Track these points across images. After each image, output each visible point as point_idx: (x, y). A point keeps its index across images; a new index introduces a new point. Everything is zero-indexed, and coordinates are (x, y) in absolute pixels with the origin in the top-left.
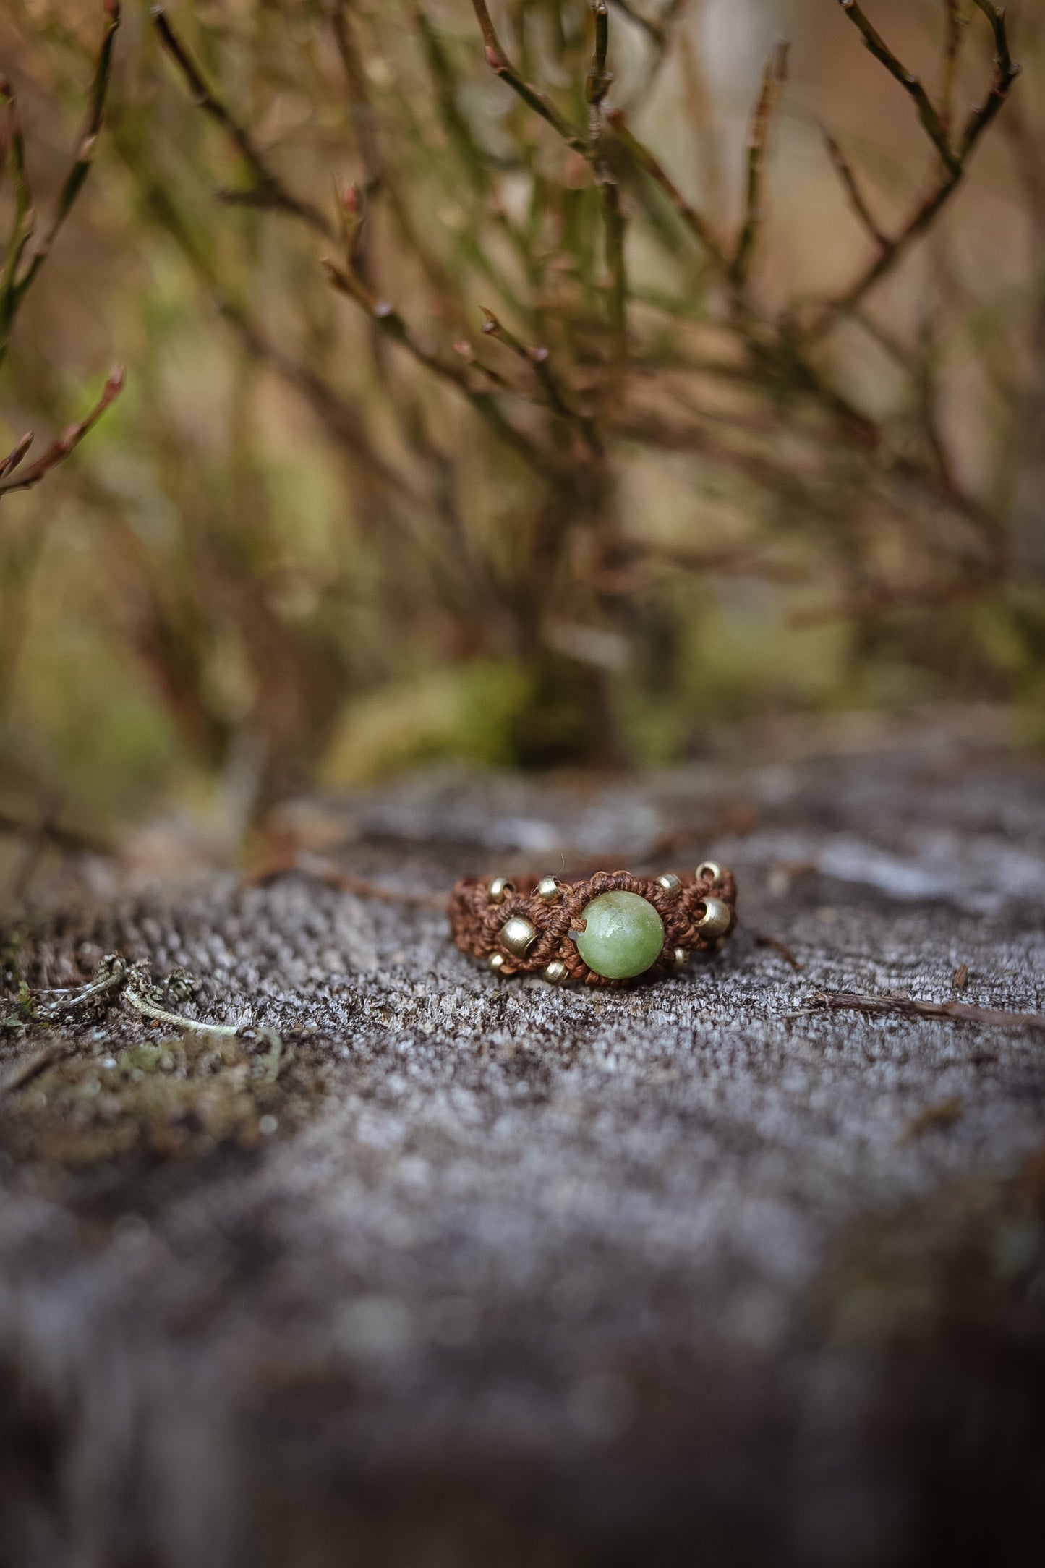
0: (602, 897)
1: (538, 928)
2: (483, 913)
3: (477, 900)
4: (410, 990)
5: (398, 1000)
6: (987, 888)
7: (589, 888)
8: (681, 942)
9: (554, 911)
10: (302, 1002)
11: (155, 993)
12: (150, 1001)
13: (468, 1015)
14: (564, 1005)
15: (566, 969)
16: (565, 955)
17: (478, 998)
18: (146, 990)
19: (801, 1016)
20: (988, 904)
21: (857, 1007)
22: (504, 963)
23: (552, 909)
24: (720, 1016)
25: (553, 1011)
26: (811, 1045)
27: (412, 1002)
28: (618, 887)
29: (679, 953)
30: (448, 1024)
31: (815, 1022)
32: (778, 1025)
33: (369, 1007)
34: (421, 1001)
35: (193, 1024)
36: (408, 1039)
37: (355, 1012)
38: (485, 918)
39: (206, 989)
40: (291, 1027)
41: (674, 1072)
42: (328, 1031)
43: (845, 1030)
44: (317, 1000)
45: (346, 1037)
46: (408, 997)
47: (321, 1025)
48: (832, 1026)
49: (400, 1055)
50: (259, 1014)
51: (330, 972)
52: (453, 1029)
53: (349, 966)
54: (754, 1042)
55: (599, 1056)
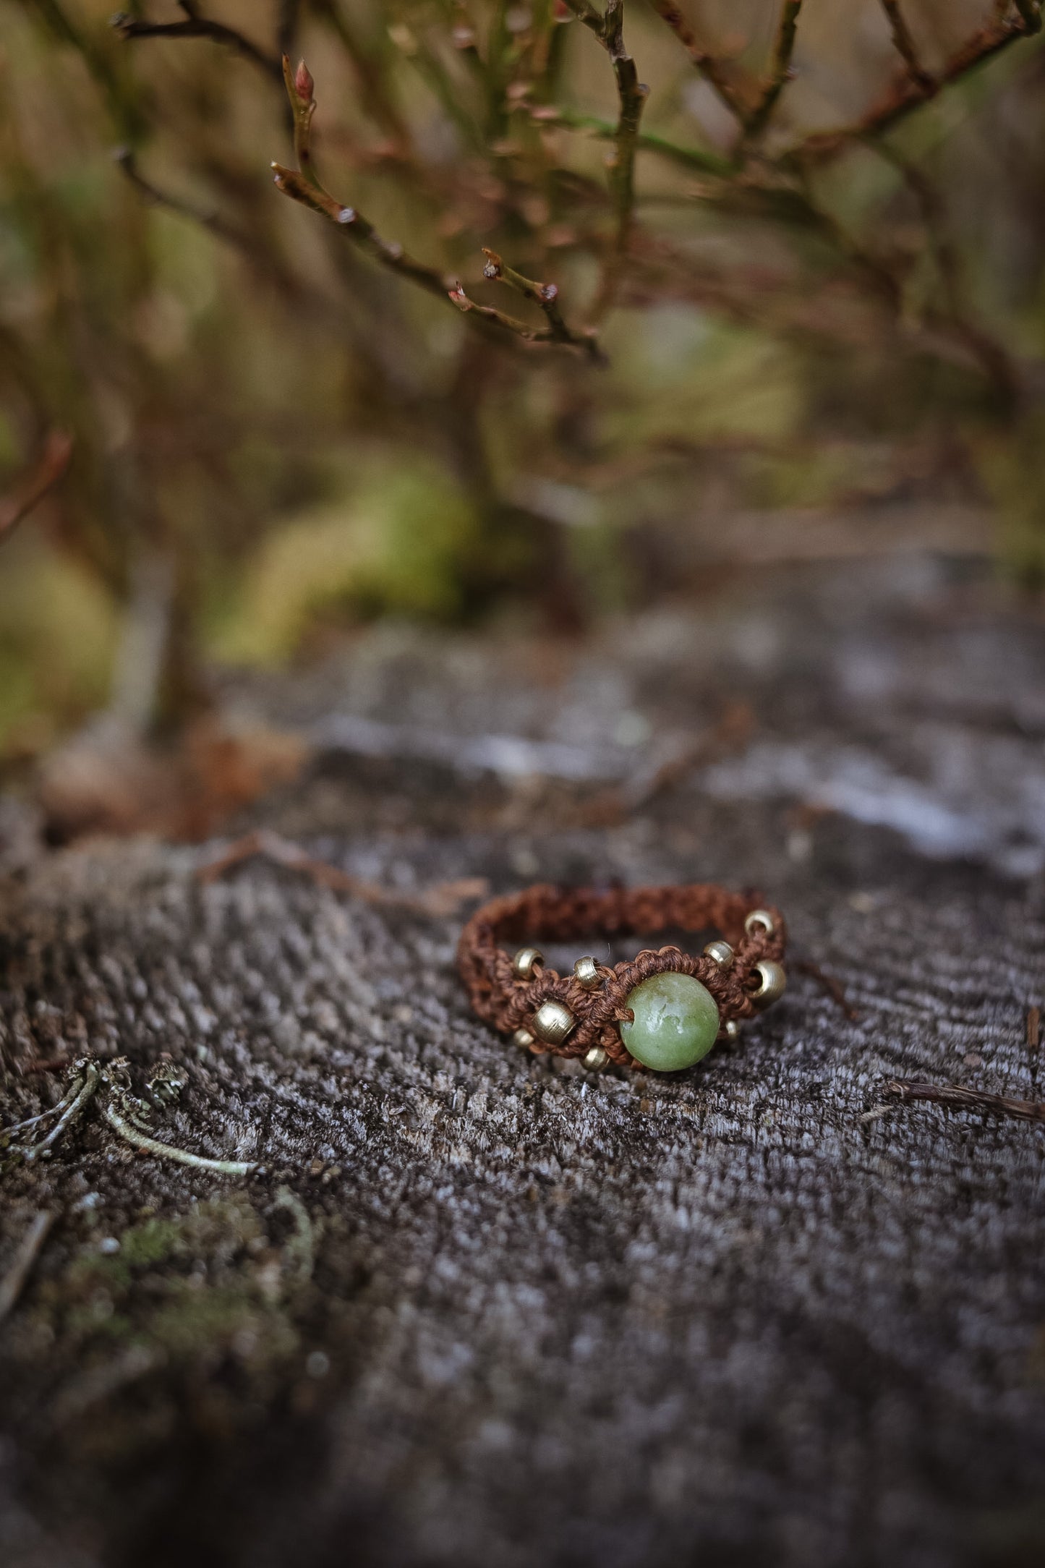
0: (650, 982)
1: (575, 1016)
2: (509, 991)
3: (500, 974)
4: (429, 1080)
5: (418, 1097)
6: (1020, 838)
7: (634, 973)
8: (733, 1016)
9: (594, 997)
10: (307, 1101)
11: (141, 1110)
12: (137, 1122)
13: (502, 1121)
14: (610, 1107)
15: (607, 1056)
16: (607, 1043)
17: (510, 1095)
18: (130, 1109)
19: (876, 1119)
20: (1028, 864)
21: (934, 1098)
22: (534, 1042)
23: (592, 994)
24: (786, 1119)
25: (599, 1120)
27: (437, 1105)
28: (669, 968)
29: (731, 1026)
30: (483, 1142)
31: (893, 1126)
32: (854, 1135)
33: (388, 1113)
34: (444, 1099)
35: (194, 1160)
36: (446, 1184)
37: (373, 1122)
38: (511, 997)
39: (193, 1082)
40: (307, 1156)
41: (757, 1234)
42: (350, 1164)
43: (928, 1140)
44: (325, 1100)
45: (373, 1174)
46: (429, 1093)
47: (340, 1151)
48: (913, 1133)
49: (444, 1217)
50: (266, 1134)
51: (329, 1037)
52: (490, 1149)
53: (348, 1024)
54: (835, 1170)
55: (668, 1206)
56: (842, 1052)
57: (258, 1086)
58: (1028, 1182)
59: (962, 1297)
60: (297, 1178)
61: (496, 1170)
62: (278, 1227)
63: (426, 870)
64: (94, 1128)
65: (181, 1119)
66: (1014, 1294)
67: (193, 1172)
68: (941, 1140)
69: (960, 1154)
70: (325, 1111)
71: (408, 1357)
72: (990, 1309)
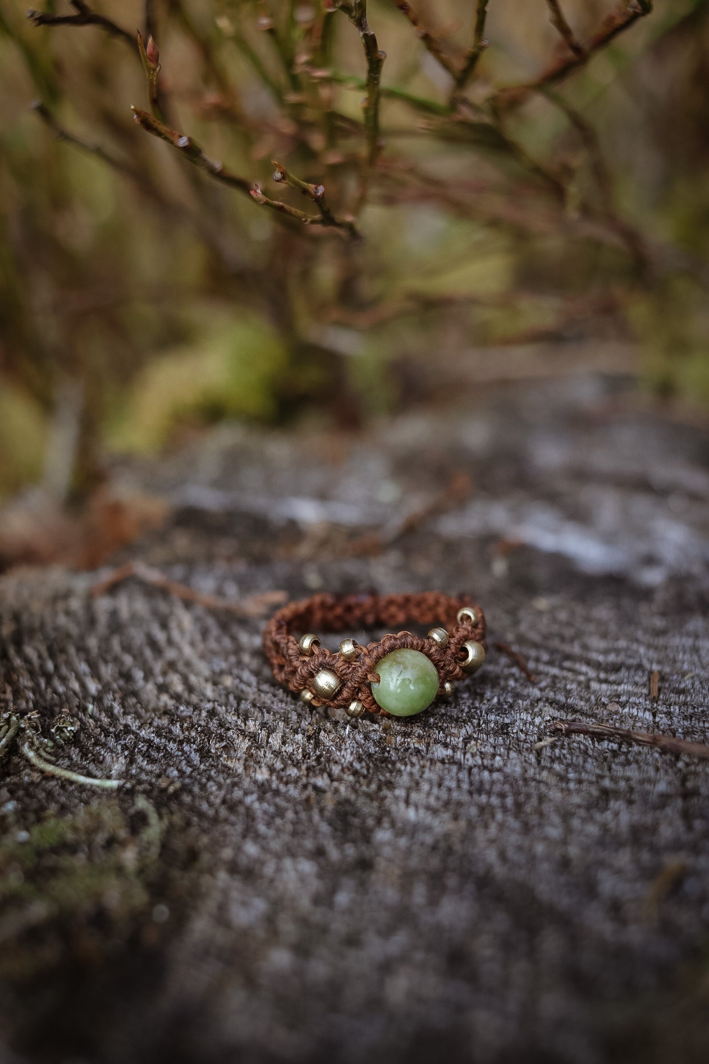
0: (391, 656)
1: (341, 679)
2: (296, 663)
3: (291, 652)
4: (243, 724)
5: (235, 736)
6: (650, 561)
7: (380, 650)
8: (448, 679)
9: (353, 666)
10: (160, 739)
11: (47, 746)
12: (44, 754)
13: (292, 751)
14: (365, 741)
15: (363, 706)
16: (362, 698)
17: (297, 733)
18: (40, 746)
19: (545, 746)
21: (586, 732)
22: (314, 698)
23: (351, 665)
24: (485, 747)
25: (358, 749)
26: (558, 779)
27: (247, 741)
28: (404, 646)
29: (447, 686)
30: (279, 765)
31: (557, 751)
32: (530, 757)
33: (214, 746)
34: (253, 737)
35: (82, 779)
36: (252, 793)
37: (204, 753)
38: (298, 667)
39: (83, 727)
40: (159, 776)
41: (463, 823)
42: (187, 781)
43: (581, 760)
44: (171, 738)
45: (203, 787)
46: (243, 733)
47: (182, 773)
48: (570, 755)
49: (250, 815)
50: (132, 761)
51: (177, 697)
52: (283, 770)
53: (190, 689)
54: (516, 780)
55: (402, 805)
56: (524, 703)
57: (127, 729)
58: (648, 787)
59: (602, 864)
60: (151, 791)
61: (286, 783)
62: (138, 822)
63: (246, 586)
64: (16, 760)
65: (75, 753)
66: (637, 861)
67: (82, 788)
68: (589, 760)
69: (602, 769)
70: (172, 746)
71: (223, 908)
72: (619, 872)
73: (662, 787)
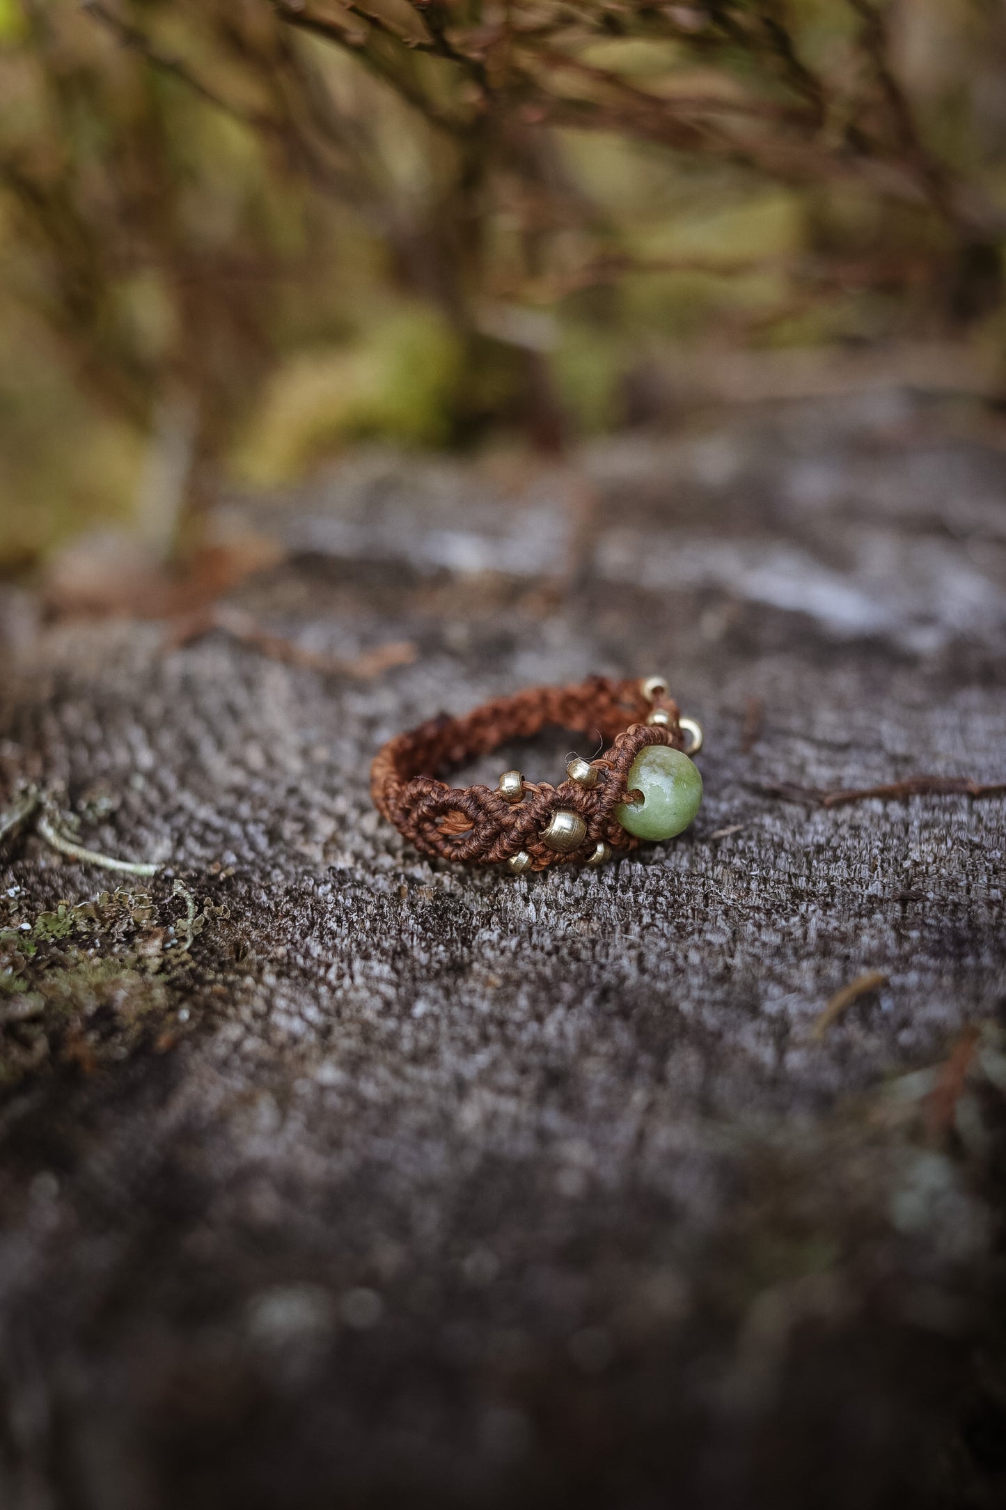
4: (330, 804)
5: (318, 817)
6: (926, 619)
10: (221, 820)
11: (72, 823)
12: (67, 832)
18: (61, 822)
19: (726, 837)
20: (926, 641)
26: (736, 876)
27: (334, 823)
30: (368, 852)
31: (741, 843)
32: (703, 850)
33: (289, 829)
34: (342, 821)
35: (111, 863)
36: (326, 882)
37: (273, 835)
39: (125, 805)
40: (209, 862)
41: (595, 925)
42: (246, 867)
43: (771, 853)
44: (233, 816)
45: (266, 875)
46: (327, 813)
47: (240, 858)
48: (758, 848)
49: (318, 907)
50: (179, 842)
51: (252, 774)
52: (374, 858)
53: (271, 761)
54: (678, 875)
55: (520, 901)
57: (180, 809)
58: (855, 888)
59: (774, 978)
60: (198, 879)
61: (374, 873)
62: (169, 912)
63: (366, 642)
64: (32, 841)
65: (108, 834)
66: (820, 976)
67: (112, 874)
68: (783, 854)
69: (800, 867)
70: (235, 829)
71: (263, 1017)
72: (796, 990)
73: (874, 888)
